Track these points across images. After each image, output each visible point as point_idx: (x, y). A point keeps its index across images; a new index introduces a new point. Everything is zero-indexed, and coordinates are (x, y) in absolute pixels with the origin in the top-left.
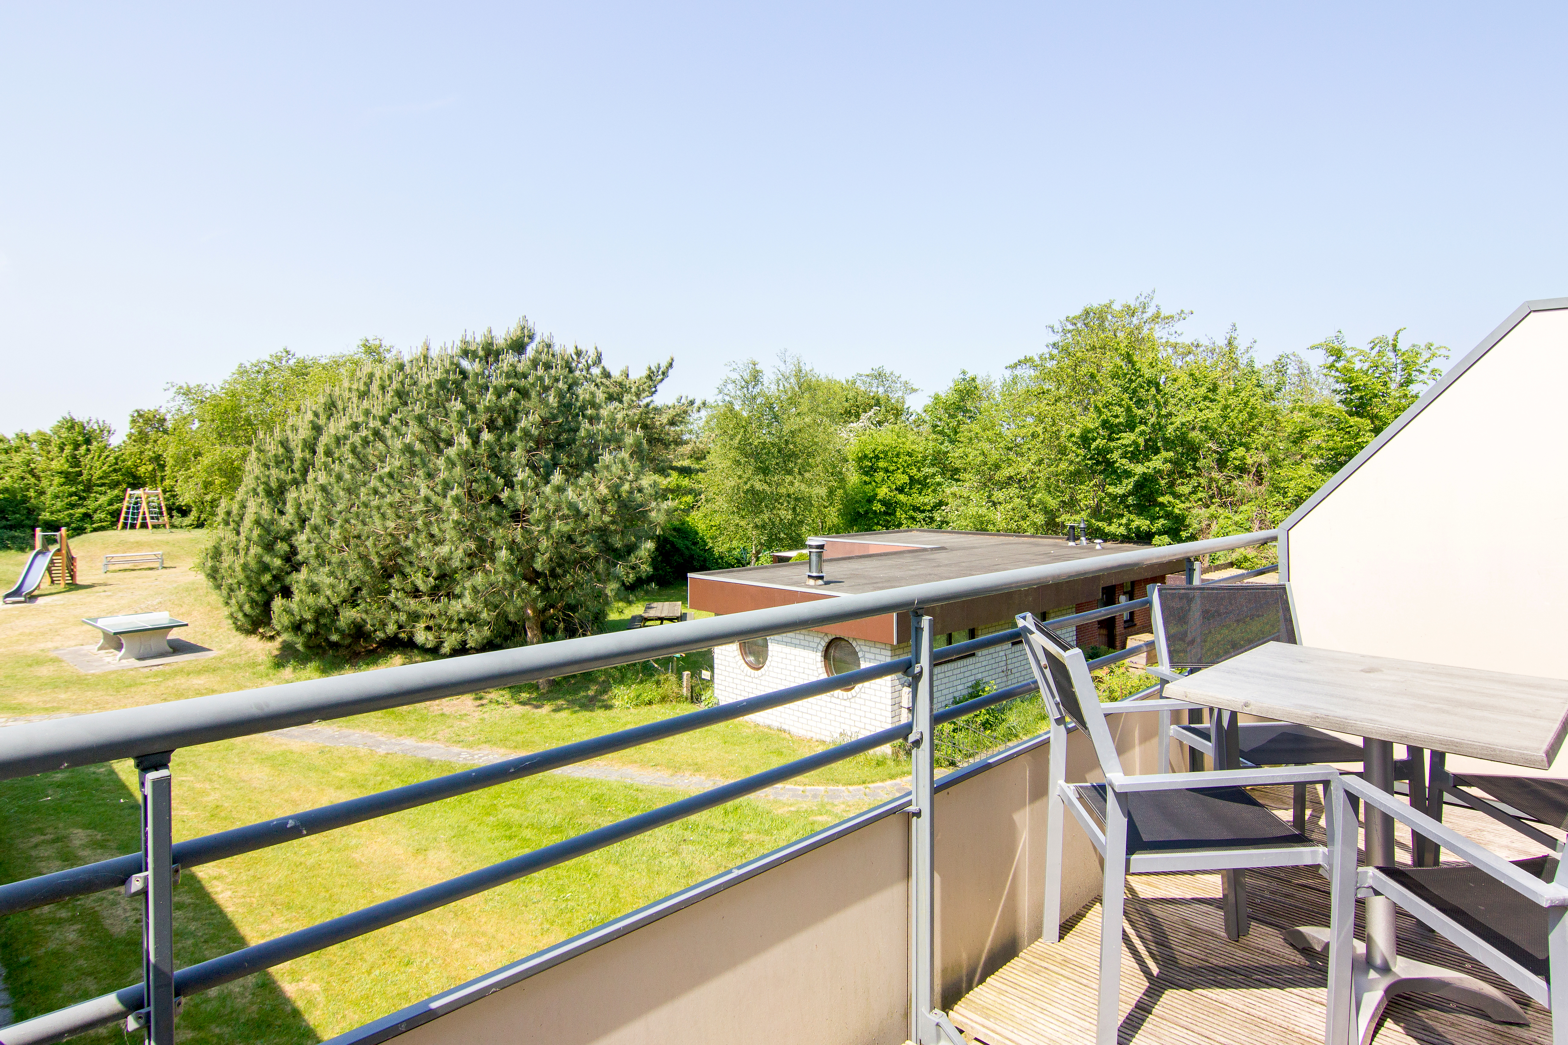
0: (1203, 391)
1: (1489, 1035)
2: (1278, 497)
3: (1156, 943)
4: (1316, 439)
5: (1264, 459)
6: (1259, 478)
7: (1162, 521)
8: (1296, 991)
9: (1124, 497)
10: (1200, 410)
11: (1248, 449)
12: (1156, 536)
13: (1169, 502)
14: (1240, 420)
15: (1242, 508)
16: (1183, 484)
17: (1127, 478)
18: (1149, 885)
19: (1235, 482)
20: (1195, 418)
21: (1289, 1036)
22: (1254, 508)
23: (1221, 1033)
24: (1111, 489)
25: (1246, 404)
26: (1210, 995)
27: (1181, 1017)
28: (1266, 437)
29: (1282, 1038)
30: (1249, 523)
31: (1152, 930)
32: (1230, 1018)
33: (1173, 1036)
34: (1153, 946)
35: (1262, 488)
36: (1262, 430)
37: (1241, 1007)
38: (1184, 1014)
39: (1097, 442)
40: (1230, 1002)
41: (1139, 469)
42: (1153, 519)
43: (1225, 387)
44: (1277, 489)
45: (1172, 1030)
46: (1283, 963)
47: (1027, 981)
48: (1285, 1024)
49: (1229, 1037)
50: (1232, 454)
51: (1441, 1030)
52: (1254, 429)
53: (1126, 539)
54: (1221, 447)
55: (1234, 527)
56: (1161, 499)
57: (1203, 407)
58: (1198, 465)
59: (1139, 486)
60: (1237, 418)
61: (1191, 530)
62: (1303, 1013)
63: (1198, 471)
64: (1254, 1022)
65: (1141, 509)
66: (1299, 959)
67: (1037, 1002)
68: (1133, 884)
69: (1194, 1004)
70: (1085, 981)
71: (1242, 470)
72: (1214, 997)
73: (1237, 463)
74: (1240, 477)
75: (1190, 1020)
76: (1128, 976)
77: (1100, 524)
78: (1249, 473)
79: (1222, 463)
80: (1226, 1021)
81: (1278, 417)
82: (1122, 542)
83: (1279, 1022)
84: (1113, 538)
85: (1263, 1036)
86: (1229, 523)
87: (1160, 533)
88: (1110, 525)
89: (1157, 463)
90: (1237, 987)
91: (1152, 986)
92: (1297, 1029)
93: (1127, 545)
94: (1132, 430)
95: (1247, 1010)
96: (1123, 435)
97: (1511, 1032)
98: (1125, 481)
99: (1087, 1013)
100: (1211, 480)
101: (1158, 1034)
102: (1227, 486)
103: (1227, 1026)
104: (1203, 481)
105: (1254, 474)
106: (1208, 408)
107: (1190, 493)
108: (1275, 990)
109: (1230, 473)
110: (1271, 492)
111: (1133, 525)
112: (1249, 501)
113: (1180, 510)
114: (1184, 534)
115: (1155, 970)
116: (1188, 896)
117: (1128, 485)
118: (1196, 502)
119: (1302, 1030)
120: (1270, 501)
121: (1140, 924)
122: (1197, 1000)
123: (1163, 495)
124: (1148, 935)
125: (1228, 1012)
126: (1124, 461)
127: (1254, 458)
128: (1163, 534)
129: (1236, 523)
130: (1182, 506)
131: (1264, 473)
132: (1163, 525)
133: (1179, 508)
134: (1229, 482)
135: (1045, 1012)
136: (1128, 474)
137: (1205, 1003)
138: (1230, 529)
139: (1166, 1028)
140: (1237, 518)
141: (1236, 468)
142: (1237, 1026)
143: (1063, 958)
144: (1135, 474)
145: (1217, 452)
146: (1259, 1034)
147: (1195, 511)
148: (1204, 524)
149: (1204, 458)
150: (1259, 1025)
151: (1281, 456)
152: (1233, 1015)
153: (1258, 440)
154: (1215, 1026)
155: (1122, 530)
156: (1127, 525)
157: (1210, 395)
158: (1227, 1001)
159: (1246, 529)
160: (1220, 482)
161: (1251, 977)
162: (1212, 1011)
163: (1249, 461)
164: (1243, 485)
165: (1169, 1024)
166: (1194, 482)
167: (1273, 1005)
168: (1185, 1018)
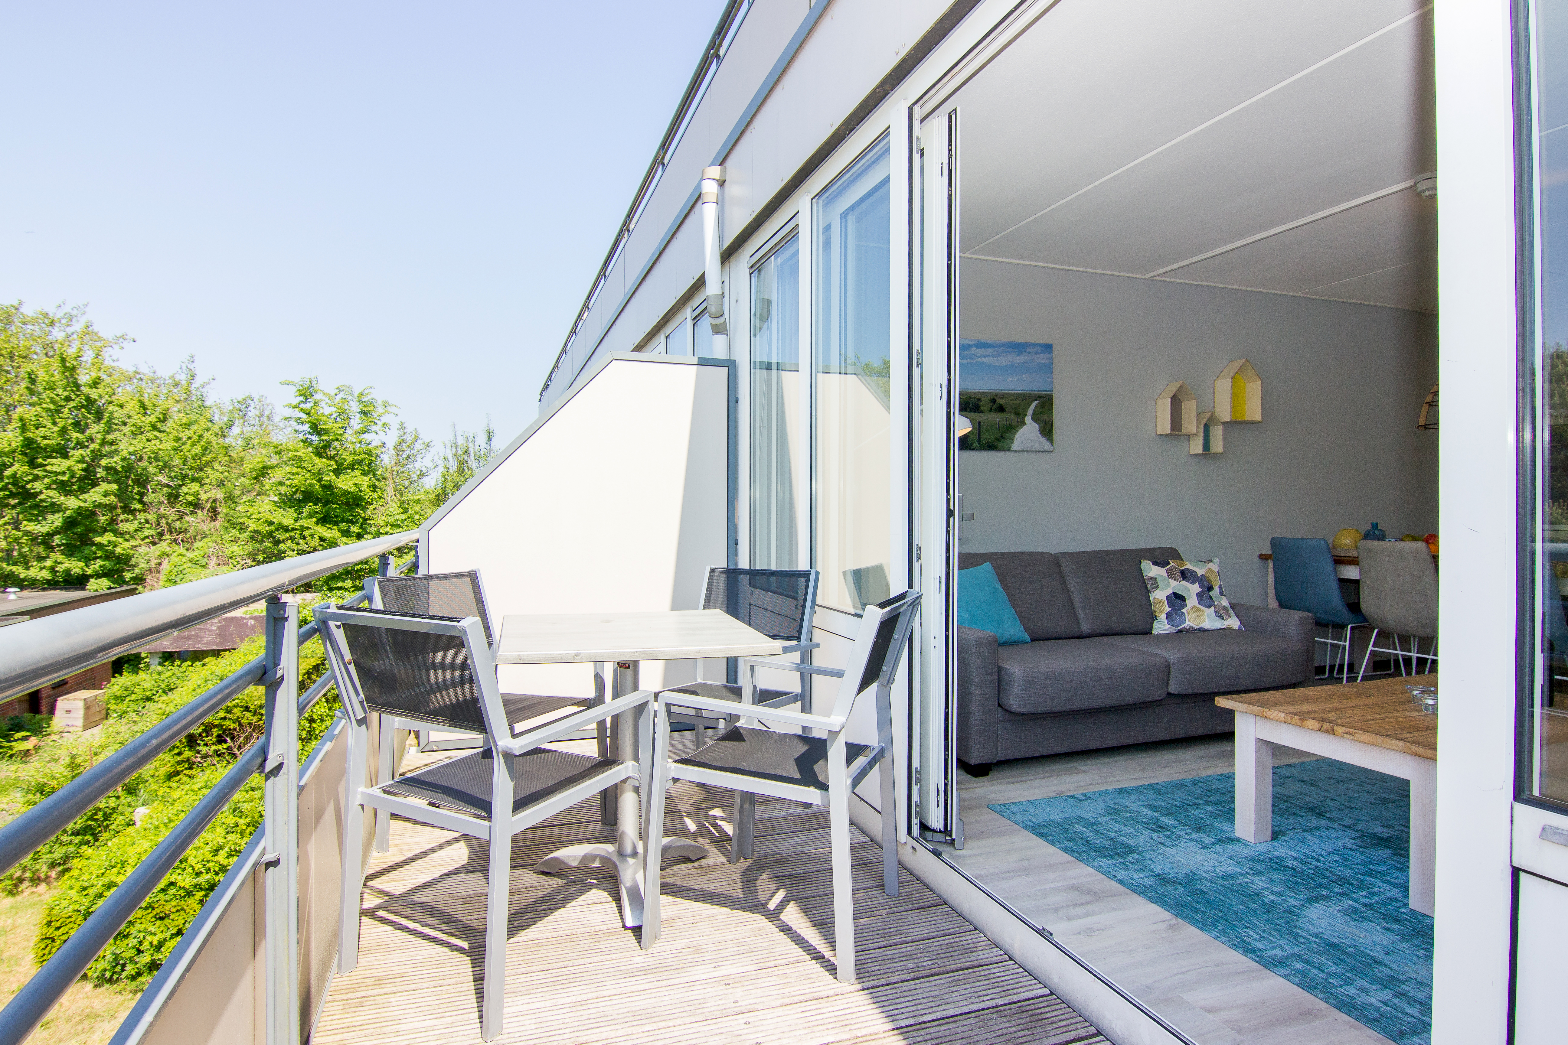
0: (152, 419)
1: (695, 871)
2: (235, 532)
3: (444, 923)
4: (278, 475)
5: (219, 494)
6: (214, 513)
7: (100, 562)
8: (573, 903)
9: (50, 535)
10: (148, 440)
11: (202, 485)
12: (92, 580)
13: (109, 542)
14: (193, 453)
15: (197, 544)
16: (127, 520)
17: (53, 513)
18: (393, 881)
19: (187, 518)
20: (144, 448)
21: (597, 936)
22: (210, 544)
23: (554, 961)
24: (31, 527)
25: (201, 436)
26: (521, 939)
27: (516, 967)
28: (221, 473)
29: (595, 940)
30: (206, 560)
31: (432, 915)
32: (550, 947)
33: (524, 984)
34: (444, 927)
35: (217, 524)
36: (216, 465)
37: (550, 935)
38: (516, 963)
39: (14, 468)
40: (540, 936)
41: (72, 503)
42: (88, 560)
43: (177, 417)
44: (233, 525)
45: (518, 981)
46: (549, 890)
47: (358, 1018)
48: (588, 930)
49: (562, 960)
50: (185, 489)
51: (671, 882)
52: (207, 464)
53: (52, 585)
54: (173, 481)
55: (190, 565)
56: (98, 539)
57: (152, 437)
58: (145, 499)
59: (70, 524)
60: (189, 451)
61: (137, 570)
62: (591, 915)
63: (146, 507)
64: (568, 940)
65: (70, 551)
66: (557, 882)
67: (384, 1030)
68: (381, 887)
69: (516, 952)
70: (413, 987)
71: (196, 506)
72: (525, 938)
73: (190, 498)
74: (193, 513)
75: (525, 966)
76: (446, 961)
77: (14, 569)
78: (203, 508)
79: (173, 498)
80: (550, 951)
81: (232, 453)
82: (44, 589)
83: (583, 930)
84: (32, 584)
85: (582, 946)
86: (184, 560)
87: (98, 576)
88: (28, 568)
89: (95, 496)
90: (535, 922)
91: (473, 958)
92: (597, 928)
93: (52, 592)
94: (66, 456)
95: (555, 935)
96: (53, 461)
97: (702, 864)
98: (50, 517)
99: (440, 1011)
100: (160, 517)
101: (512, 990)
102: (178, 523)
103: (553, 954)
104: (152, 517)
105: (209, 510)
106: (157, 438)
107: (136, 530)
108: (560, 911)
109: (182, 509)
110: (227, 528)
111: (60, 568)
112: (202, 538)
113: (124, 549)
114: (128, 576)
115: (465, 945)
116: (437, 875)
117: (56, 520)
118: (143, 540)
119: (601, 927)
120: (226, 537)
121: (418, 916)
122: (516, 948)
123: (102, 534)
124: (432, 921)
125: (545, 944)
126: (51, 493)
127: (209, 494)
128: (101, 577)
129: (191, 561)
130: (127, 545)
131: (219, 509)
132: (101, 567)
133: (122, 547)
134: (180, 519)
135: (401, 1033)
136: (55, 508)
137: (524, 947)
138: (185, 566)
139: (513, 982)
140: (190, 555)
141: (190, 503)
142: (559, 949)
143: (374, 979)
144: (67, 509)
145: (168, 486)
146: (579, 946)
147: (143, 550)
148: (153, 563)
149: (153, 492)
150: (572, 940)
151: (237, 493)
152: (550, 943)
153: (212, 475)
154: (546, 958)
155: (46, 575)
156: (52, 570)
157: (159, 425)
158: (537, 936)
159: (203, 566)
160: (171, 518)
161: (536, 911)
162: (533, 949)
163: (204, 497)
164: (196, 521)
165: (512, 977)
166: (142, 516)
167: (569, 921)
168: (520, 966)
